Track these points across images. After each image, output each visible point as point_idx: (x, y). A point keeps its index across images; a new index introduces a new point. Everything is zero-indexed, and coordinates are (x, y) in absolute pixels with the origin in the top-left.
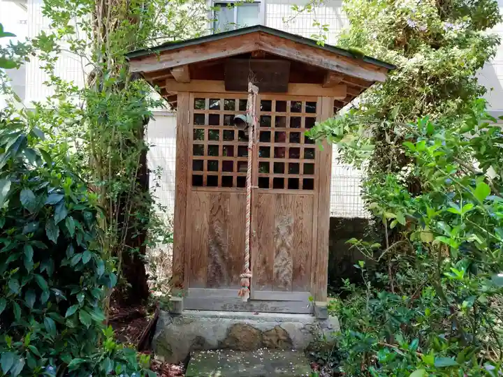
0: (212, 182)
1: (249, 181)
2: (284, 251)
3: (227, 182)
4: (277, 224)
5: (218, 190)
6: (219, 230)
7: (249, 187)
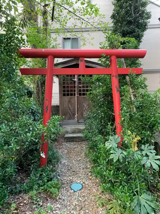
0: (68, 95)
1: (76, 94)
2: (86, 110)
3: (71, 95)
4: (84, 104)
5: (70, 96)
6: (70, 106)
7: (76, 95)
